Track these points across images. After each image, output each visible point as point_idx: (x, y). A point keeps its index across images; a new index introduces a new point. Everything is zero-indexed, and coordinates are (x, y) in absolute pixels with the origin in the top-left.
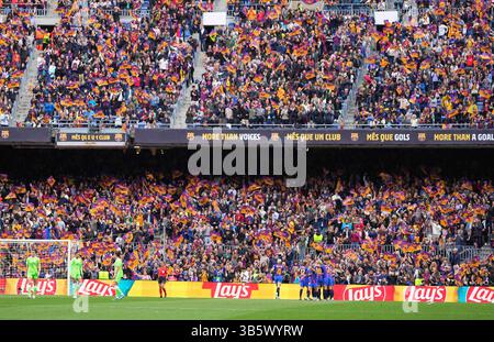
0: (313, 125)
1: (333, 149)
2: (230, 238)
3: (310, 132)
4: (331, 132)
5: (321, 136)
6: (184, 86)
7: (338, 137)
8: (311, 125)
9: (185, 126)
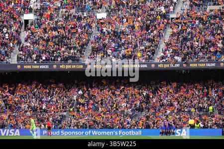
0: (71, 61)
1: (80, 71)
2: (36, 110)
3: (70, 64)
4: (79, 65)
5: (75, 66)
6: (16, 45)
7: (82, 66)
8: (70, 61)
9: (16, 63)
